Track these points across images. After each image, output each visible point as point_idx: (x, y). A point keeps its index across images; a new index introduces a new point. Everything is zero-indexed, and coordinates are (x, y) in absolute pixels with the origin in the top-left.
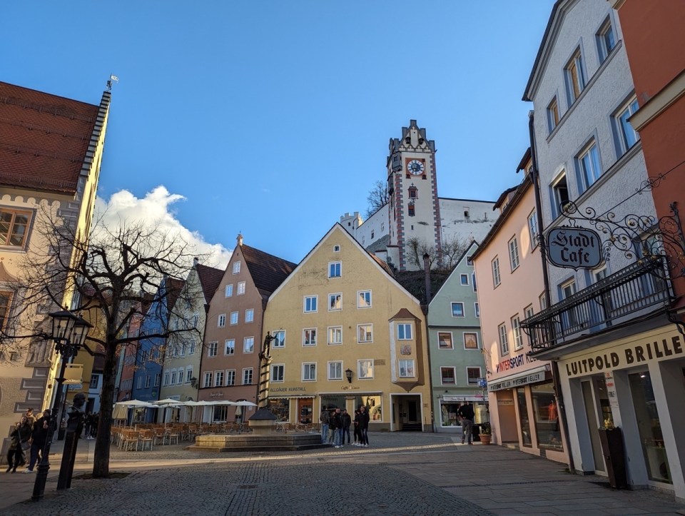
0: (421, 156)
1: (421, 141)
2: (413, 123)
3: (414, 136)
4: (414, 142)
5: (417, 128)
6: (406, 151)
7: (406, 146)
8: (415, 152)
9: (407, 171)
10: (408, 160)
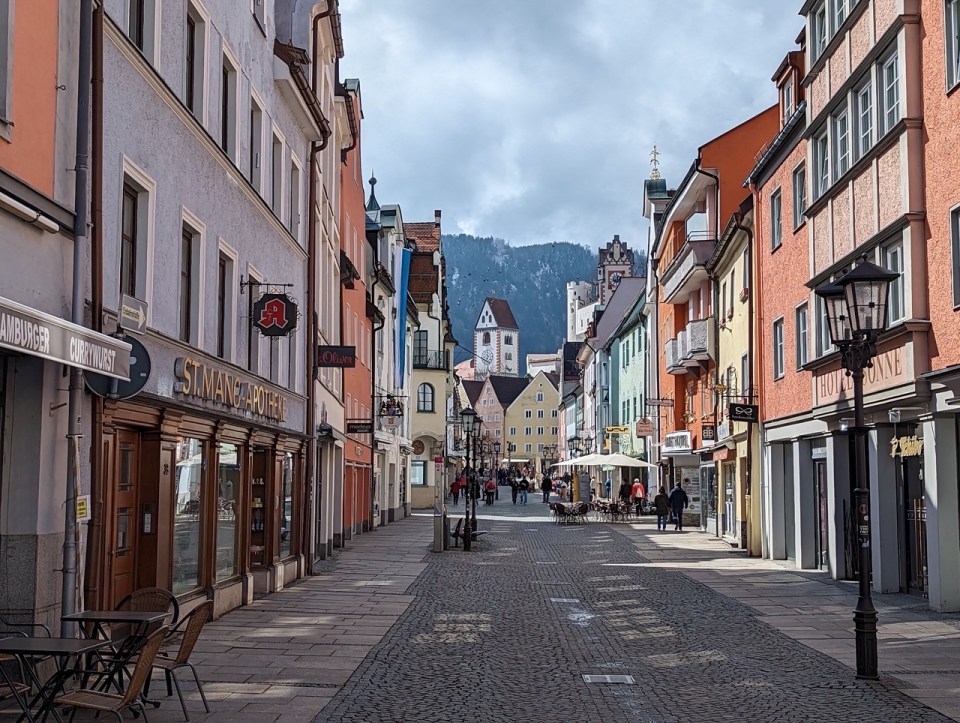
0: (621, 268)
1: (622, 255)
2: (617, 238)
3: (617, 251)
4: (617, 256)
5: (619, 242)
6: (610, 264)
7: (610, 259)
8: (617, 264)
9: (609, 282)
10: (610, 273)
